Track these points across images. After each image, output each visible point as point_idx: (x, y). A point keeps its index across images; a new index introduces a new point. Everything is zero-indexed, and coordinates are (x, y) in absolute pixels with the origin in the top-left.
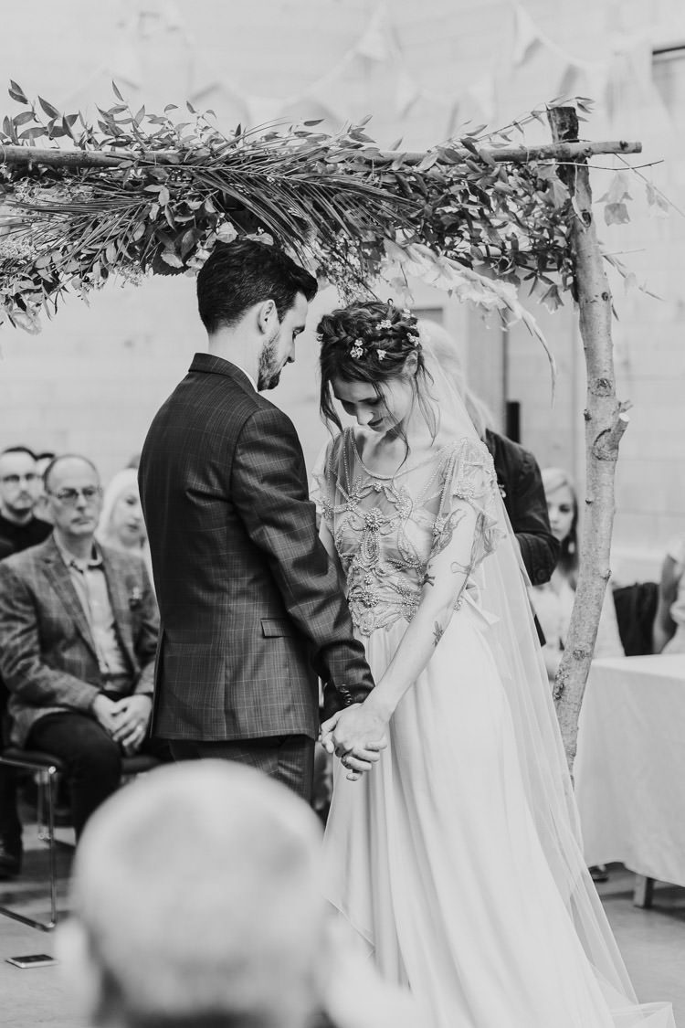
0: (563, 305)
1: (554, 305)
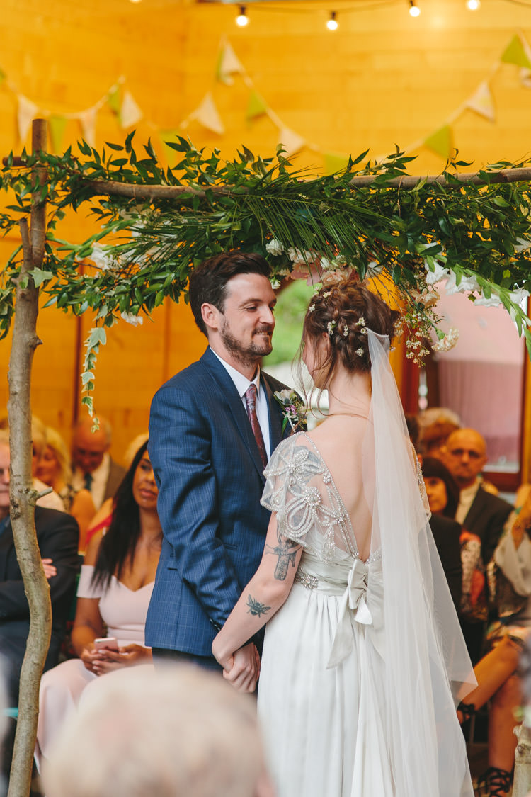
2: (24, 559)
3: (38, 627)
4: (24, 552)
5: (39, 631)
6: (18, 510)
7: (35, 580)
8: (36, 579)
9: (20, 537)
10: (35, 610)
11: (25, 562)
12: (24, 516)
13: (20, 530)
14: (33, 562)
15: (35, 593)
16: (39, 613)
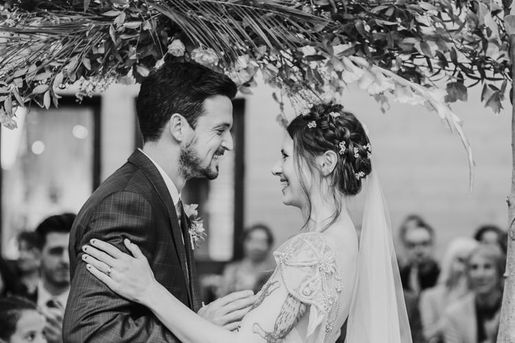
0: (503, 108)
1: (497, 108)
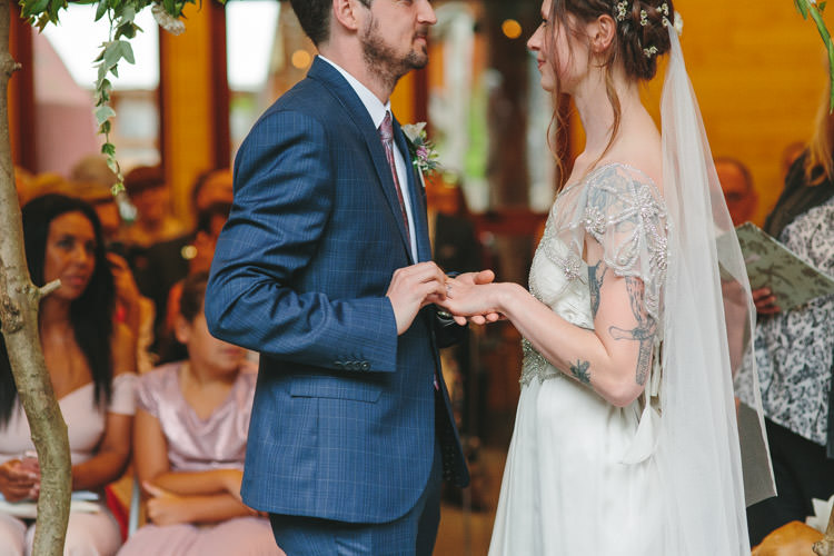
2: (32, 390)
3: (58, 486)
4: (33, 379)
5: (59, 491)
6: (19, 319)
7: (50, 420)
8: (52, 417)
9: (23, 358)
10: (51, 461)
11: (35, 395)
12: (27, 327)
13: (22, 348)
14: (46, 393)
15: (51, 438)
16: (58, 465)
